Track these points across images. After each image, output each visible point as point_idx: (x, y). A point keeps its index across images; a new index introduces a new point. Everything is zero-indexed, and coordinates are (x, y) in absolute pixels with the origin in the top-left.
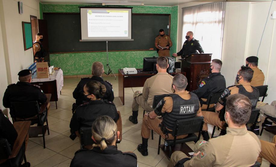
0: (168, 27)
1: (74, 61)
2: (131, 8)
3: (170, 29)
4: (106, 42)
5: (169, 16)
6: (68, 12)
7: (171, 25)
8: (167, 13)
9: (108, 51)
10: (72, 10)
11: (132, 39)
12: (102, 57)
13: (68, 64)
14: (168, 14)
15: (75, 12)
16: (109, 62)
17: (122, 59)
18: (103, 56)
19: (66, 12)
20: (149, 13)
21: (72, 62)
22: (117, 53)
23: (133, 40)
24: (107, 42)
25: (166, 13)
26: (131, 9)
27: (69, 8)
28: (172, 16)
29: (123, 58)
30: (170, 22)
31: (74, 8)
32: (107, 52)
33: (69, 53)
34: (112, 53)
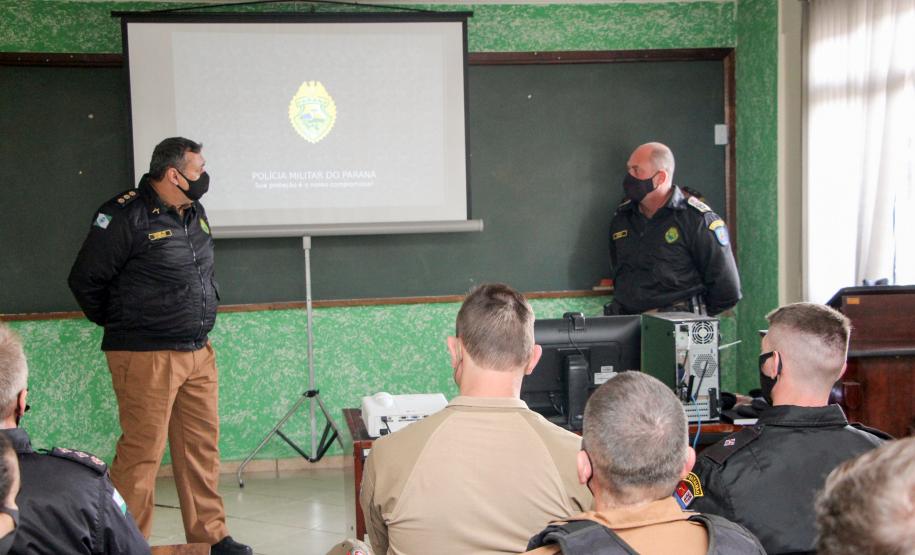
0: (721, 134)
1: (92, 373)
2: (462, 16)
3: (733, 152)
4: (296, 241)
5: (726, 61)
6: (52, 48)
7: (740, 120)
8: (712, 40)
9: (315, 306)
10: (75, 39)
11: (470, 217)
12: (280, 347)
13: (49, 391)
14: (716, 45)
15: (97, 50)
16: (329, 379)
17: (417, 357)
18: (283, 335)
19: (36, 50)
20: (583, 48)
21: (74, 377)
22: (381, 315)
23: (478, 225)
24: (307, 243)
25: (700, 42)
26: (459, 25)
27: (53, 22)
28: (741, 59)
29: (420, 350)
30: (732, 104)
31: (92, 26)
32: (311, 313)
33: (59, 317)
34: (342, 316)
